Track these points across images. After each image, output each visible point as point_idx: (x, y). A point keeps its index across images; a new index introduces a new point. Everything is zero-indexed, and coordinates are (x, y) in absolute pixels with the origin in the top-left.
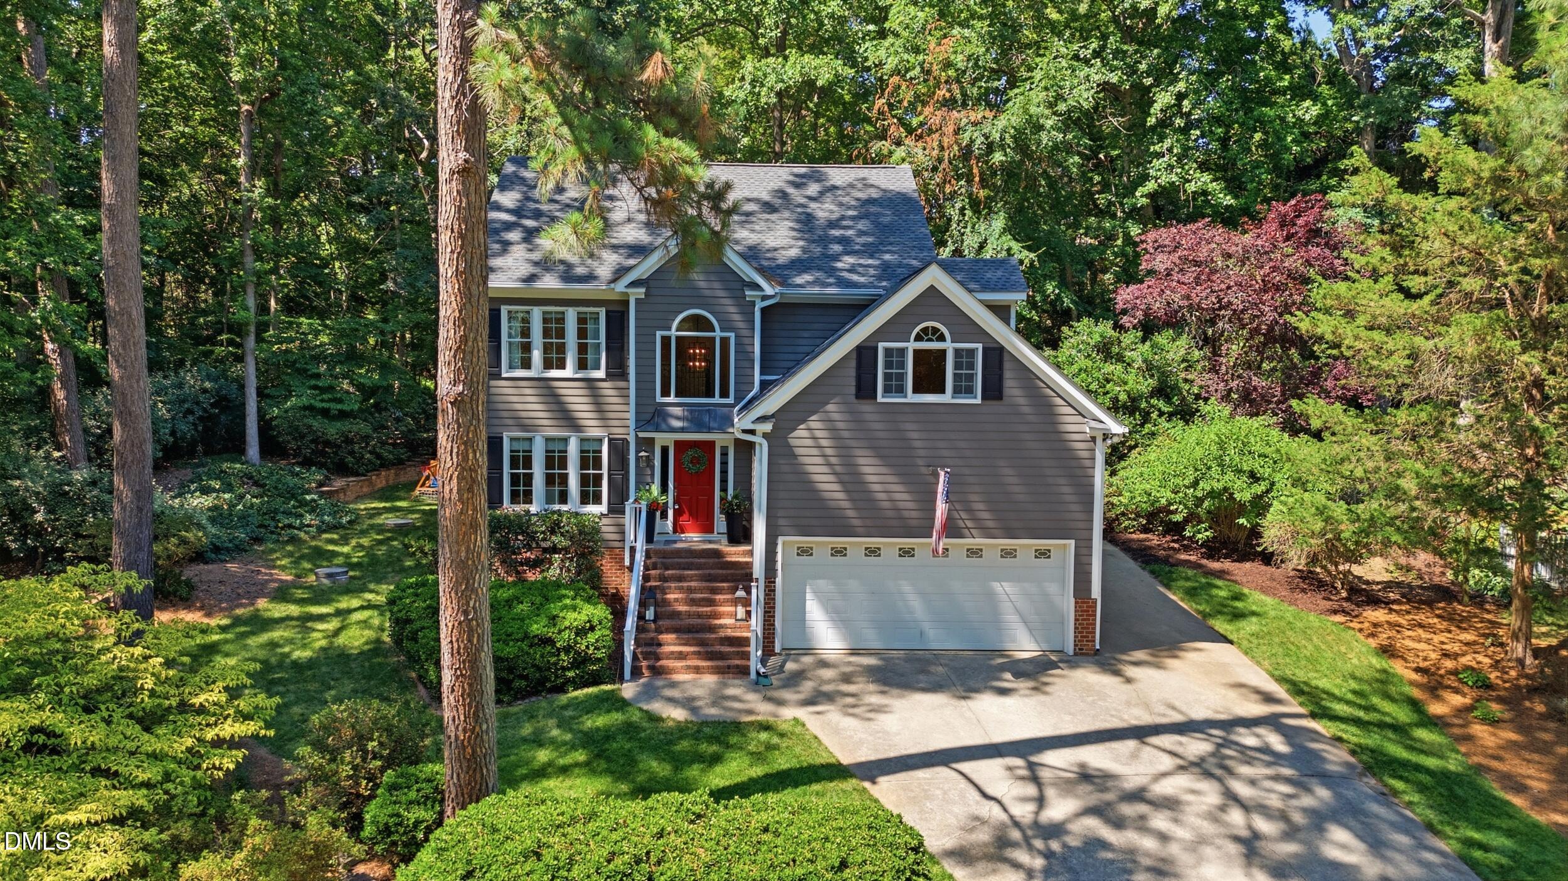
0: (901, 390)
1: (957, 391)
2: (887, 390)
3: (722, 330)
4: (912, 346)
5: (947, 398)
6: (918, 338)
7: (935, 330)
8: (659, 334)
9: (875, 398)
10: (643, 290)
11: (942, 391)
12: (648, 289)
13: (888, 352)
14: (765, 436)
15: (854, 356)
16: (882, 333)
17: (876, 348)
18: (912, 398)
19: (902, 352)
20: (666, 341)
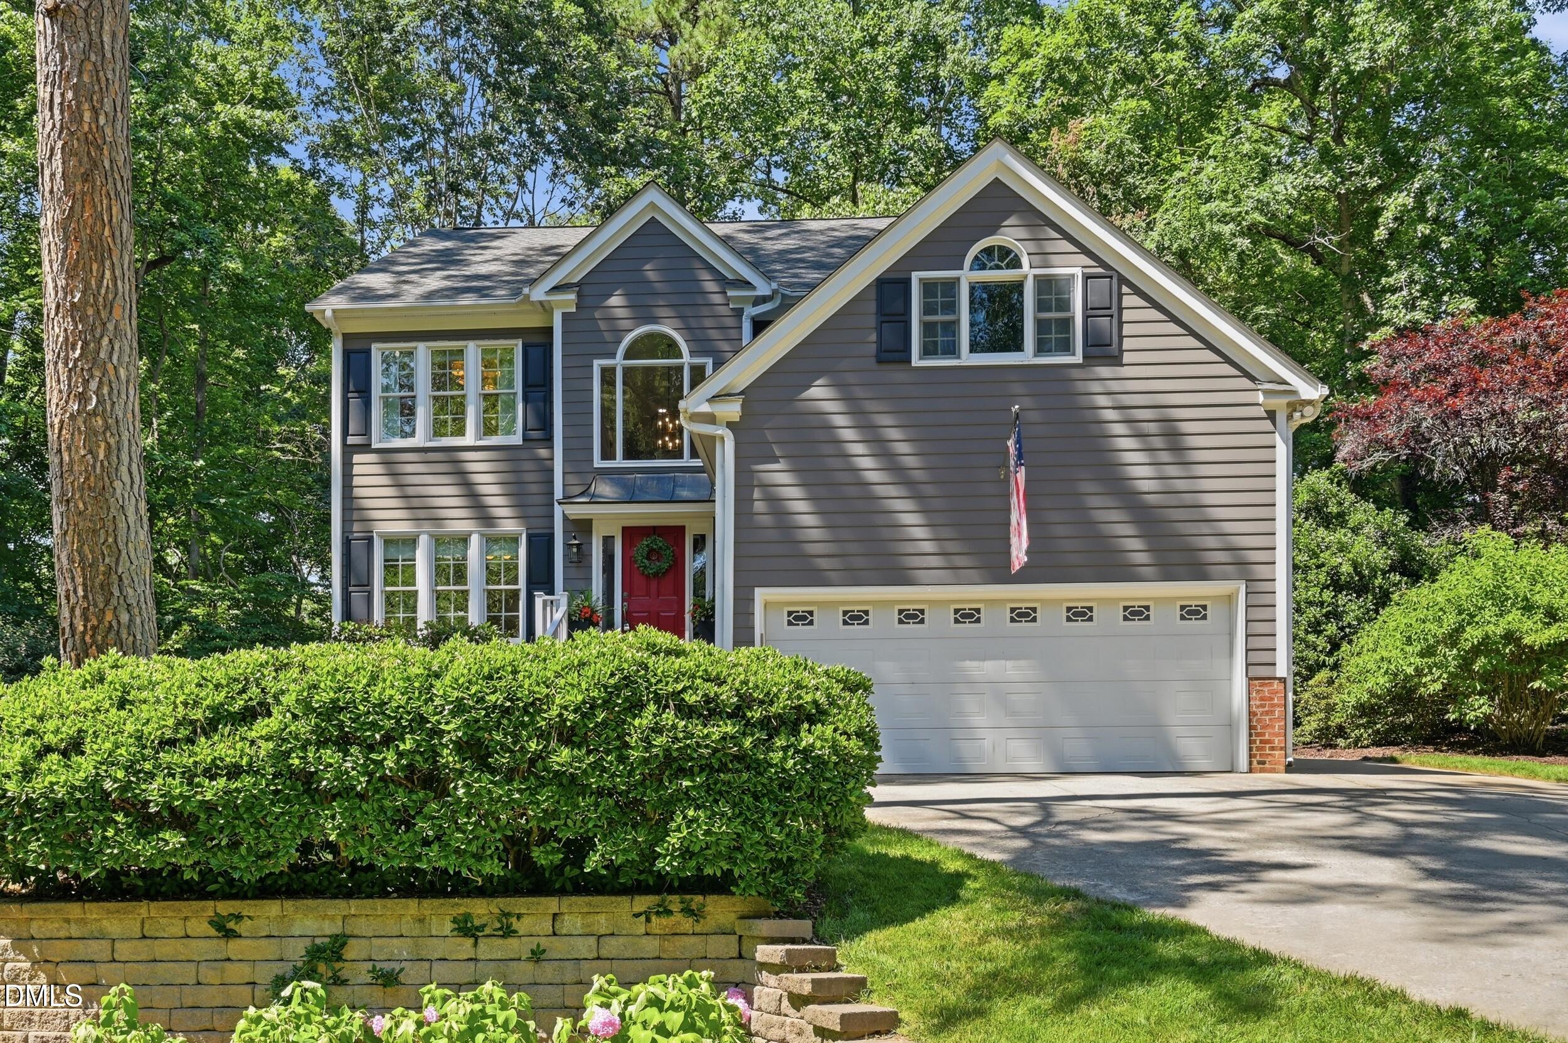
0: (952, 350)
1: (1042, 348)
2: (928, 351)
3: (692, 353)
4: (967, 277)
5: (1027, 356)
6: (979, 264)
7: (1005, 252)
8: (597, 364)
9: (909, 361)
10: (572, 296)
11: (1019, 347)
12: (580, 295)
13: (928, 287)
14: (730, 425)
15: (873, 295)
16: (919, 256)
17: (908, 282)
18: (967, 358)
19: (951, 286)
20: (608, 376)
